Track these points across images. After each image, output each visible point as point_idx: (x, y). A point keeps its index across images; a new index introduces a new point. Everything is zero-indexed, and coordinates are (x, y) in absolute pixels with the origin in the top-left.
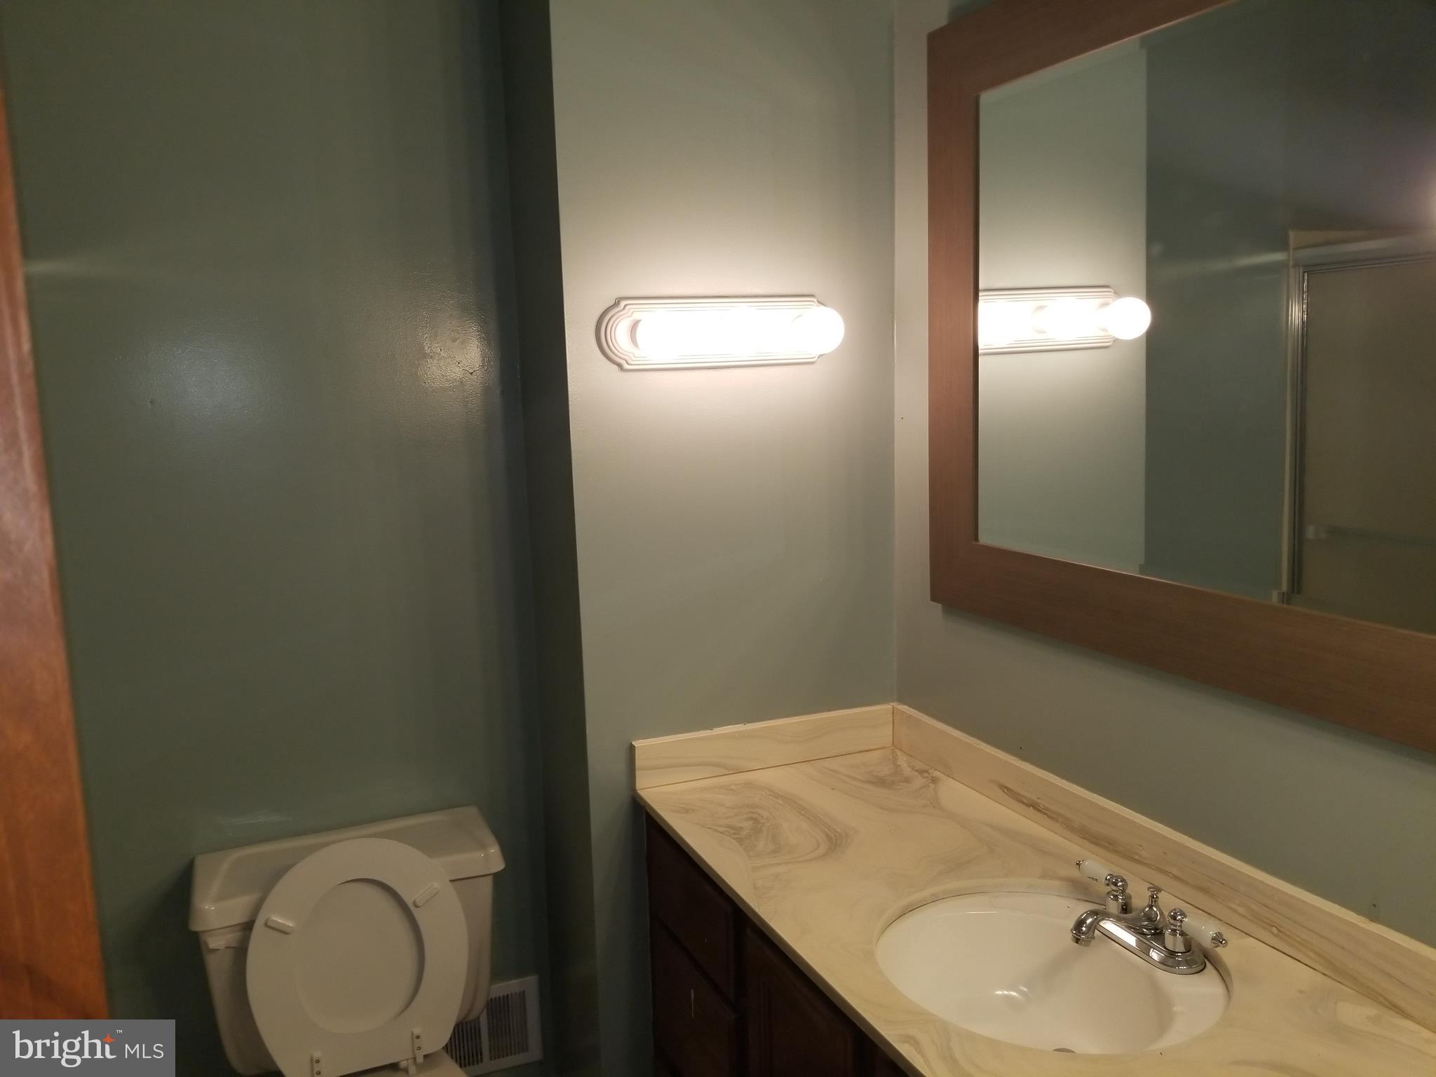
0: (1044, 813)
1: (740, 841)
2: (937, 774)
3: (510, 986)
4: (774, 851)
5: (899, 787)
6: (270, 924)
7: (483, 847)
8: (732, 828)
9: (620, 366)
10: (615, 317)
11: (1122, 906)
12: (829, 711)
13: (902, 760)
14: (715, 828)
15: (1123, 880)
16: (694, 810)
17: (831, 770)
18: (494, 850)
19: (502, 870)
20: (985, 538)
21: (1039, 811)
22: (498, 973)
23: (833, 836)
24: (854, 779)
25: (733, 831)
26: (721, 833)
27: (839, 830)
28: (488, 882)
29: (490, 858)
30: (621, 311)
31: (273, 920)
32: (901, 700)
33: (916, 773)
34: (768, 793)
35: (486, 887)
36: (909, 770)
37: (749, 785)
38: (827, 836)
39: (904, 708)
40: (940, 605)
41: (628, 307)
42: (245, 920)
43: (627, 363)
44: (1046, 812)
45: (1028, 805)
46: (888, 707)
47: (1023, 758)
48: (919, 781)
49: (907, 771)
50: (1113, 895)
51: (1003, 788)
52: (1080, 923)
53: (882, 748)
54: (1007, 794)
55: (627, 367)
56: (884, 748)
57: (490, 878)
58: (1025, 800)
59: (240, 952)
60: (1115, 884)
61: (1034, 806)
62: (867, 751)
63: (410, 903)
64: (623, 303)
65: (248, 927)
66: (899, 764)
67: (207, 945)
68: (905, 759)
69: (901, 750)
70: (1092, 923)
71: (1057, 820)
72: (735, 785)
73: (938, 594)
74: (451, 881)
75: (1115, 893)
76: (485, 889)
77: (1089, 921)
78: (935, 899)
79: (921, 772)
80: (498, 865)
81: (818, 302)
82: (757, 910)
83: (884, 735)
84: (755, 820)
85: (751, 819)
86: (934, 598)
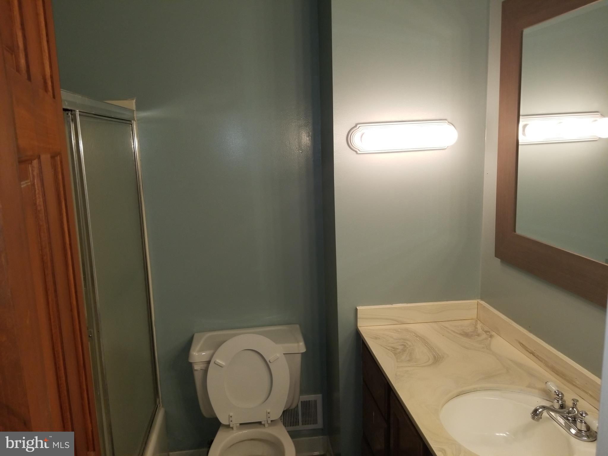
0: (537, 358)
1: (395, 354)
2: (493, 333)
3: (311, 397)
4: (409, 361)
5: (474, 338)
6: (216, 363)
7: (298, 342)
8: (393, 348)
9: (356, 152)
10: (355, 132)
11: (560, 405)
12: (447, 301)
13: (479, 326)
14: (386, 347)
15: (562, 394)
16: (379, 338)
17: (445, 327)
18: (302, 344)
19: (305, 352)
20: (519, 231)
21: (535, 356)
22: (302, 392)
23: (437, 356)
24: (454, 332)
25: (393, 350)
26: (388, 350)
27: (440, 354)
28: (300, 356)
29: (301, 347)
30: (358, 129)
31: (217, 362)
32: (482, 299)
33: (484, 332)
34: (413, 334)
35: (298, 358)
36: (481, 330)
37: (407, 330)
38: (434, 357)
39: (483, 303)
40: (500, 260)
41: (360, 128)
42: (208, 360)
43: (359, 151)
44: (538, 357)
45: (531, 353)
46: (475, 301)
47: (531, 331)
48: (484, 336)
49: (480, 331)
50: (557, 400)
51: (521, 344)
52: (536, 411)
53: (472, 319)
54: (522, 346)
55: (359, 152)
56: (473, 319)
57: (300, 355)
58: (529, 351)
59: (205, 371)
60: (558, 395)
61: (533, 353)
62: (464, 320)
63: (268, 361)
64: (358, 126)
65: (209, 362)
66: (477, 327)
67: (194, 368)
68: (481, 325)
69: (480, 321)
70: (541, 411)
71: (541, 361)
72: (400, 329)
73: (498, 254)
74: (284, 354)
75: (558, 399)
76: (298, 359)
77: (540, 410)
78: (475, 390)
79: (486, 332)
80: (303, 350)
81: (448, 122)
82: (394, 385)
83: (473, 314)
84: (405, 346)
85: (403, 345)
86: (497, 255)
